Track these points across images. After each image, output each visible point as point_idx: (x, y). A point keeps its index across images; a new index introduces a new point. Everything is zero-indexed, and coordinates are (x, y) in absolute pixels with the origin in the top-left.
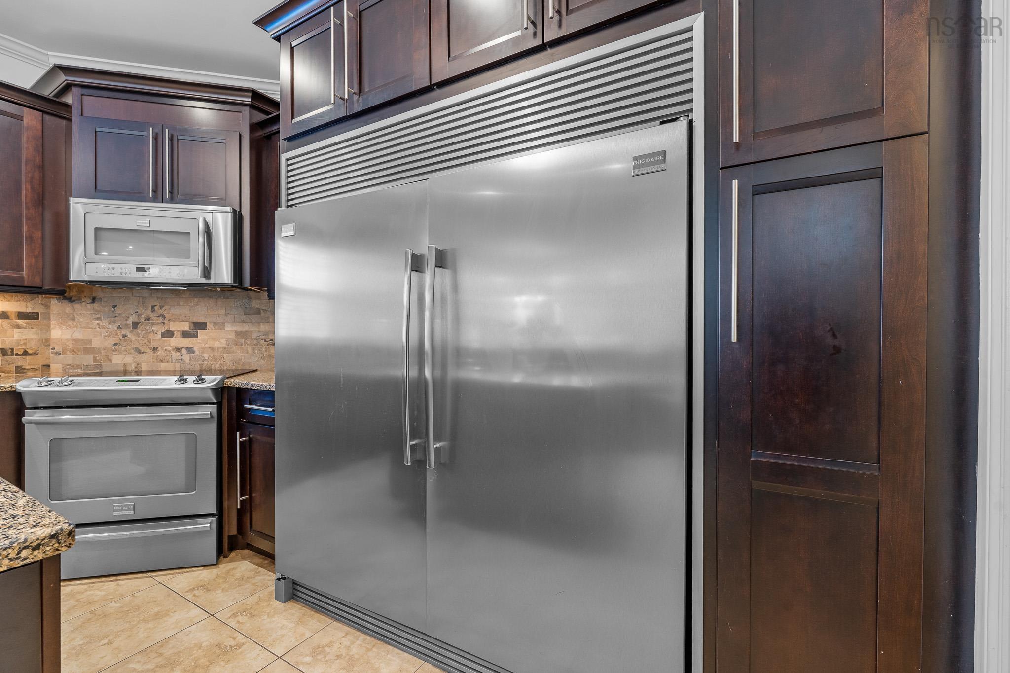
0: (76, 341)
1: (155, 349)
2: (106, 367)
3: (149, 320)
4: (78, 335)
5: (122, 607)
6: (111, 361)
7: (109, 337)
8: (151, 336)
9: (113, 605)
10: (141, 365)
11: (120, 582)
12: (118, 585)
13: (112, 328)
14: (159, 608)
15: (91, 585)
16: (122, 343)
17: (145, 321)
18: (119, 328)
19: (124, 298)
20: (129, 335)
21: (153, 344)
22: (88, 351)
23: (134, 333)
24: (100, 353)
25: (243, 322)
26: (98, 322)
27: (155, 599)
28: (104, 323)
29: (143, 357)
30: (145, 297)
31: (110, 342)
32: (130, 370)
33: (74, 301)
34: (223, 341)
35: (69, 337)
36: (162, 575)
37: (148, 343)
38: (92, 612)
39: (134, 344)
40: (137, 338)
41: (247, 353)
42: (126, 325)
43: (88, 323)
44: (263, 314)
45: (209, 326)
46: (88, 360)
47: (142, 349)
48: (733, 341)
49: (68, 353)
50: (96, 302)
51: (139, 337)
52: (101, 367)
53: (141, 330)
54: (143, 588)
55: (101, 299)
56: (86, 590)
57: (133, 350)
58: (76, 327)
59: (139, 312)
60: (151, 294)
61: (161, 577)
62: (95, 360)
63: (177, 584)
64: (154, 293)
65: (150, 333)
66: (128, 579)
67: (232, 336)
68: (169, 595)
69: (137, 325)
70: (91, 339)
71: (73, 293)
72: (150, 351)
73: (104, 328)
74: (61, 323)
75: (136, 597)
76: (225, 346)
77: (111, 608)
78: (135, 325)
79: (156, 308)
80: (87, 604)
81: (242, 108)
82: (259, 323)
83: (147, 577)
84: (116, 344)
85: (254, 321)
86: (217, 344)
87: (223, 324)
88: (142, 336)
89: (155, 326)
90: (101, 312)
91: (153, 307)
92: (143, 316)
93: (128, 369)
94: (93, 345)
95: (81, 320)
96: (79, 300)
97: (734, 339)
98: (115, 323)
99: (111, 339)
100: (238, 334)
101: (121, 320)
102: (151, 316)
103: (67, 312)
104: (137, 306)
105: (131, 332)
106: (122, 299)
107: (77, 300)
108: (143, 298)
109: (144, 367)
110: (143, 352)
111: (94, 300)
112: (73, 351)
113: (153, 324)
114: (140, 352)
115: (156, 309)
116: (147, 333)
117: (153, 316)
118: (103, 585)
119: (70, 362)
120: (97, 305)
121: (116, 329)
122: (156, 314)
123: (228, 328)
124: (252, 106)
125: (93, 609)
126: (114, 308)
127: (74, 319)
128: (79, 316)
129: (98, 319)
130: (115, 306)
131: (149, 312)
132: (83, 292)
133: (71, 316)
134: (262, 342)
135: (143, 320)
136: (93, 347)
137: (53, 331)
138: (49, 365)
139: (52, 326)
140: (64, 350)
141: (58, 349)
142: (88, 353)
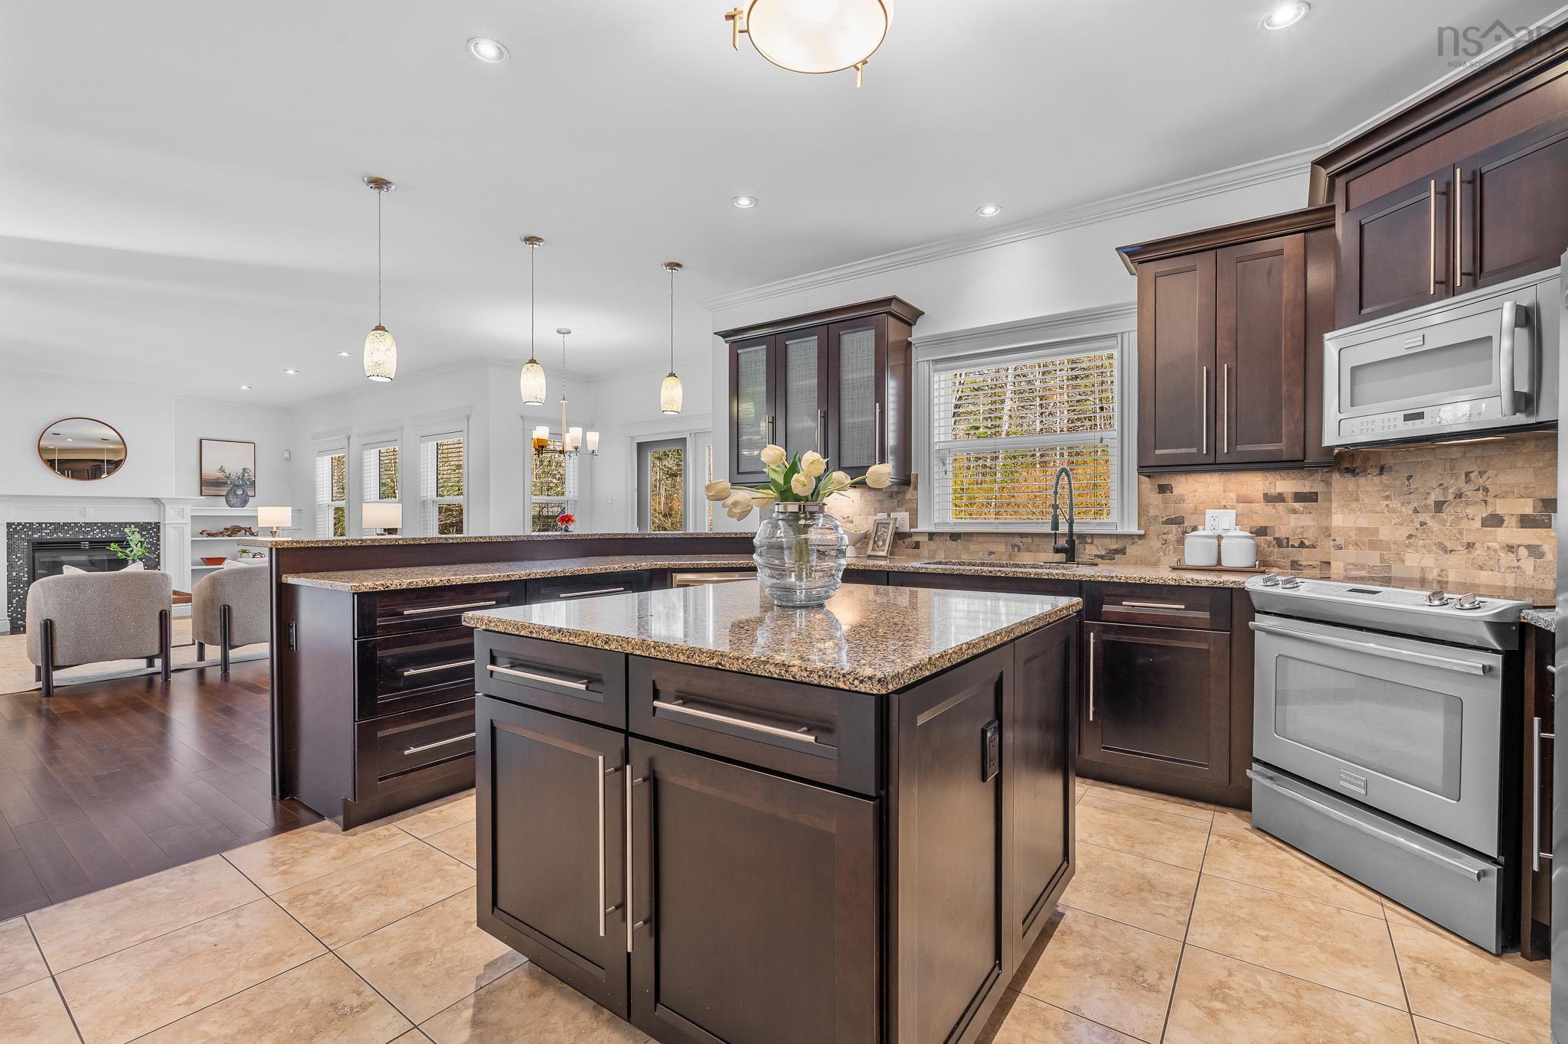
0: (1360, 529)
1: (1470, 546)
2: (1397, 571)
3: (1461, 498)
4: (1363, 522)
5: (1314, 913)
6: (1403, 561)
7: (1402, 524)
8: (1464, 524)
9: (1308, 904)
10: (1447, 571)
11: (1340, 886)
12: (1335, 886)
13: (1407, 510)
14: (1352, 947)
15: (1308, 867)
16: (1419, 535)
17: (1455, 498)
18: (1416, 511)
19: (1424, 463)
20: (1430, 523)
21: (1468, 538)
22: (1374, 545)
23: (1437, 518)
24: (1389, 549)
26: (1386, 503)
27: (1357, 933)
28: (1395, 504)
29: (1450, 559)
30: (1455, 459)
31: (1404, 531)
32: (1431, 578)
33: (1358, 474)
35: (1351, 525)
36: (1399, 913)
37: (1458, 536)
38: (1281, 895)
39: (1436, 536)
40: (1441, 527)
42: (1426, 506)
43: (1374, 504)
46: (1373, 558)
47: (1449, 546)
49: (1351, 547)
50: (1385, 473)
51: (1444, 525)
52: (1390, 571)
53: (1448, 514)
54: (1358, 910)
55: (1391, 467)
56: (1298, 869)
57: (1434, 547)
58: (1360, 510)
59: (1445, 485)
60: (1465, 453)
61: (1394, 914)
62: (1382, 559)
63: (1406, 938)
64: (1469, 451)
65: (1462, 518)
66: (1352, 888)
68: (1380, 943)
69: (1442, 505)
70: (1378, 528)
71: (1358, 463)
72: (1462, 548)
73: (1394, 512)
74: (1343, 506)
75: (1340, 914)
77: (1303, 905)
78: (1439, 506)
79: (1472, 475)
80: (1285, 884)
83: (1377, 902)
84: (1410, 536)
88: (1448, 524)
89: (1471, 507)
90: (1391, 487)
91: (1467, 474)
92: (1451, 491)
93: (1426, 576)
94: (1380, 537)
95: (1366, 501)
96: (1364, 471)
98: (1409, 503)
99: (1404, 527)
101: (1418, 499)
102: (1464, 490)
103: (1350, 489)
104: (1441, 475)
105: (1433, 517)
106: (1420, 466)
107: (1361, 472)
108: (1452, 460)
109: (1452, 576)
110: (1451, 551)
111: (1382, 470)
112: (1356, 544)
113: (1467, 504)
114: (1446, 551)
115: (1473, 478)
116: (1458, 519)
117: (1468, 490)
118: (1320, 876)
119: (1353, 560)
120: (1386, 478)
121: (1411, 512)
122: (1472, 487)
125: (1286, 892)
126: (1408, 480)
127: (1358, 500)
128: (1363, 494)
129: (1388, 498)
130: (1409, 478)
131: (1461, 483)
132: (1368, 459)
133: (1355, 496)
135: (1450, 497)
136: (1381, 540)
137: (1334, 517)
138: (1329, 563)
139: (1333, 510)
140: (1347, 543)
141: (1340, 541)
142: (1374, 549)
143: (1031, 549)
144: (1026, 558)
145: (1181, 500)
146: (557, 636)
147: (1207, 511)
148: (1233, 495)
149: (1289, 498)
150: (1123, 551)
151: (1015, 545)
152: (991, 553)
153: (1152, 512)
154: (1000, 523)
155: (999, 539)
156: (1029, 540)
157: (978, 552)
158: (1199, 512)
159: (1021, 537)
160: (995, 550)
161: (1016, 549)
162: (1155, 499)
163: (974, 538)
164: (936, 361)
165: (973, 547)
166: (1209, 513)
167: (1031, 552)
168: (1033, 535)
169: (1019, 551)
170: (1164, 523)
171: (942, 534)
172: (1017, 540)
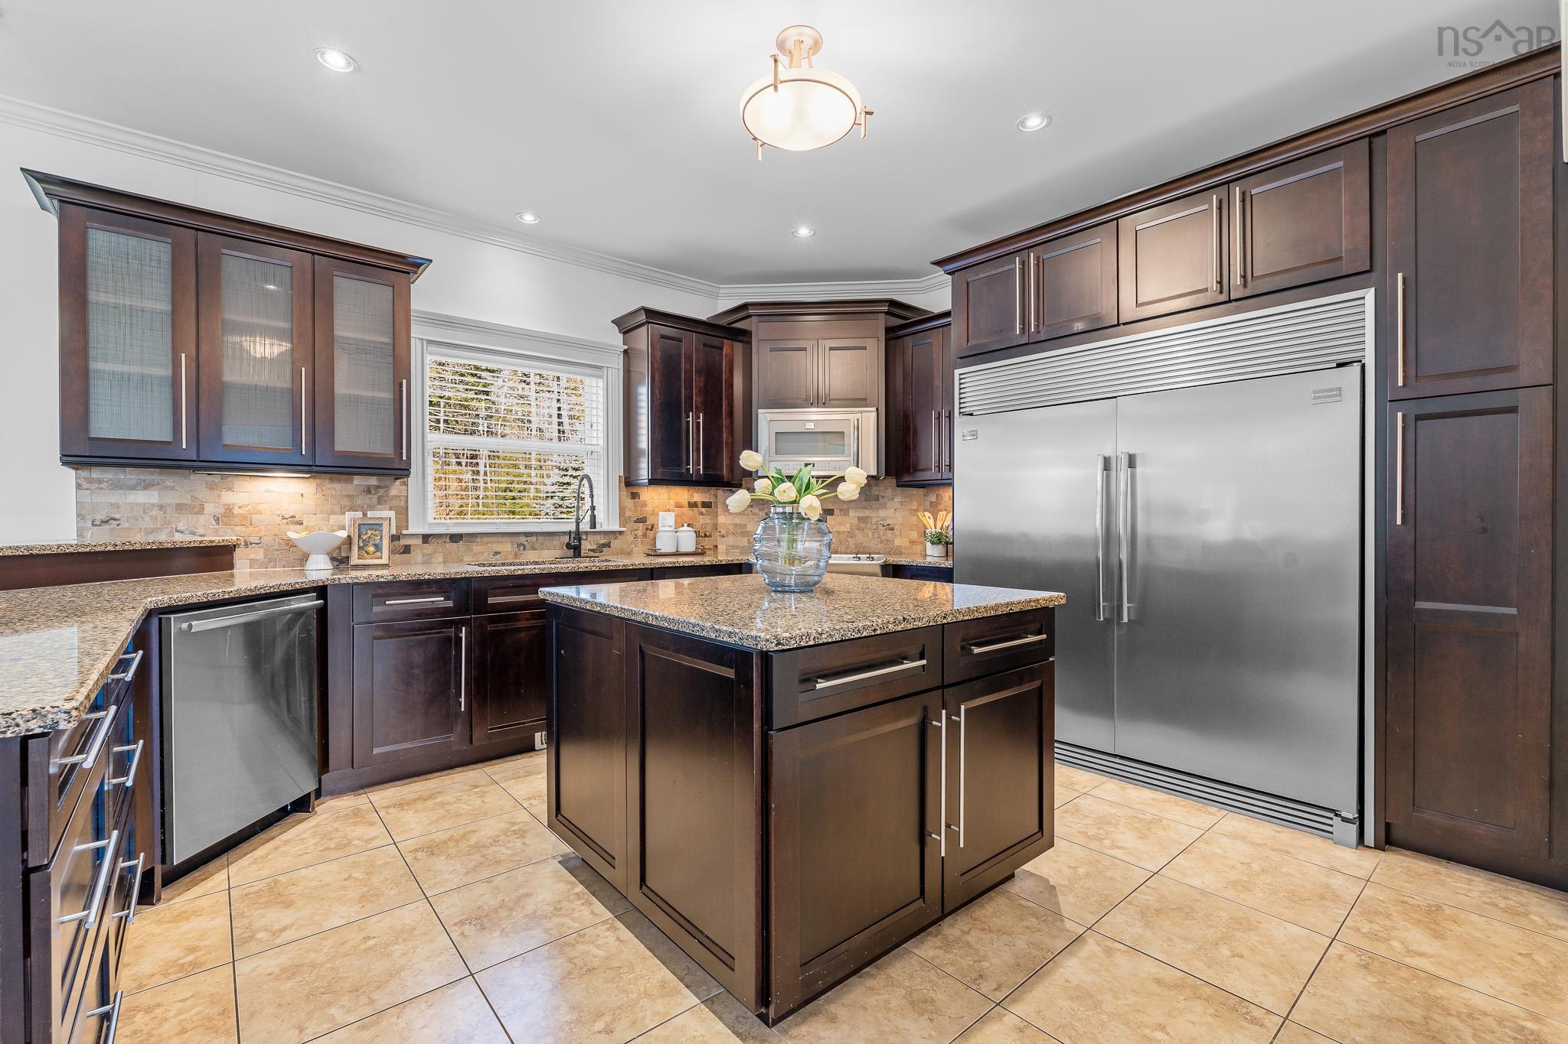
0: (736, 525)
25: (865, 508)
34: (848, 526)
41: (868, 537)
44: (881, 500)
45: (836, 512)
48: (1398, 523)
62: (749, 542)
67: (855, 521)
76: (849, 530)
81: (880, 315)
82: (878, 509)
85: (873, 507)
86: (842, 529)
87: (848, 510)
94: (748, 530)
97: (1399, 522)
100: (860, 519)
112: (733, 534)
119: (731, 544)
123: (852, 513)
124: (887, 313)
134: (880, 526)
137: (719, 517)
138: (717, 546)
139: (719, 513)
140: (728, 534)
141: (723, 532)
142: (744, 536)
143: (536, 547)
144: (531, 555)
145: (645, 504)
146: (902, 626)
147: (660, 513)
148: (673, 502)
149: (700, 505)
150: (608, 545)
151: (521, 544)
152: (497, 553)
153: (628, 514)
154: (503, 523)
155: (504, 539)
156: (534, 539)
157: (483, 552)
158: (655, 514)
159: (527, 537)
160: (500, 550)
161: (522, 547)
162: (629, 502)
163: (478, 539)
164: (430, 342)
165: (477, 548)
166: (661, 514)
167: (536, 549)
168: (536, 534)
169: (524, 549)
170: (635, 522)
171: (440, 536)
172: (523, 539)
